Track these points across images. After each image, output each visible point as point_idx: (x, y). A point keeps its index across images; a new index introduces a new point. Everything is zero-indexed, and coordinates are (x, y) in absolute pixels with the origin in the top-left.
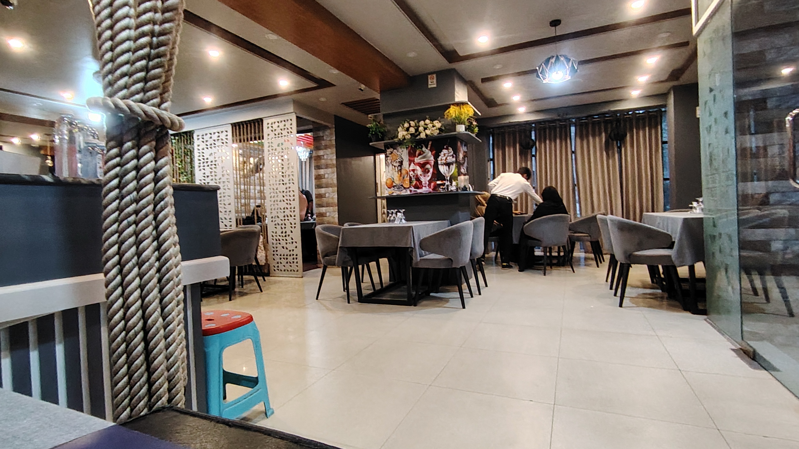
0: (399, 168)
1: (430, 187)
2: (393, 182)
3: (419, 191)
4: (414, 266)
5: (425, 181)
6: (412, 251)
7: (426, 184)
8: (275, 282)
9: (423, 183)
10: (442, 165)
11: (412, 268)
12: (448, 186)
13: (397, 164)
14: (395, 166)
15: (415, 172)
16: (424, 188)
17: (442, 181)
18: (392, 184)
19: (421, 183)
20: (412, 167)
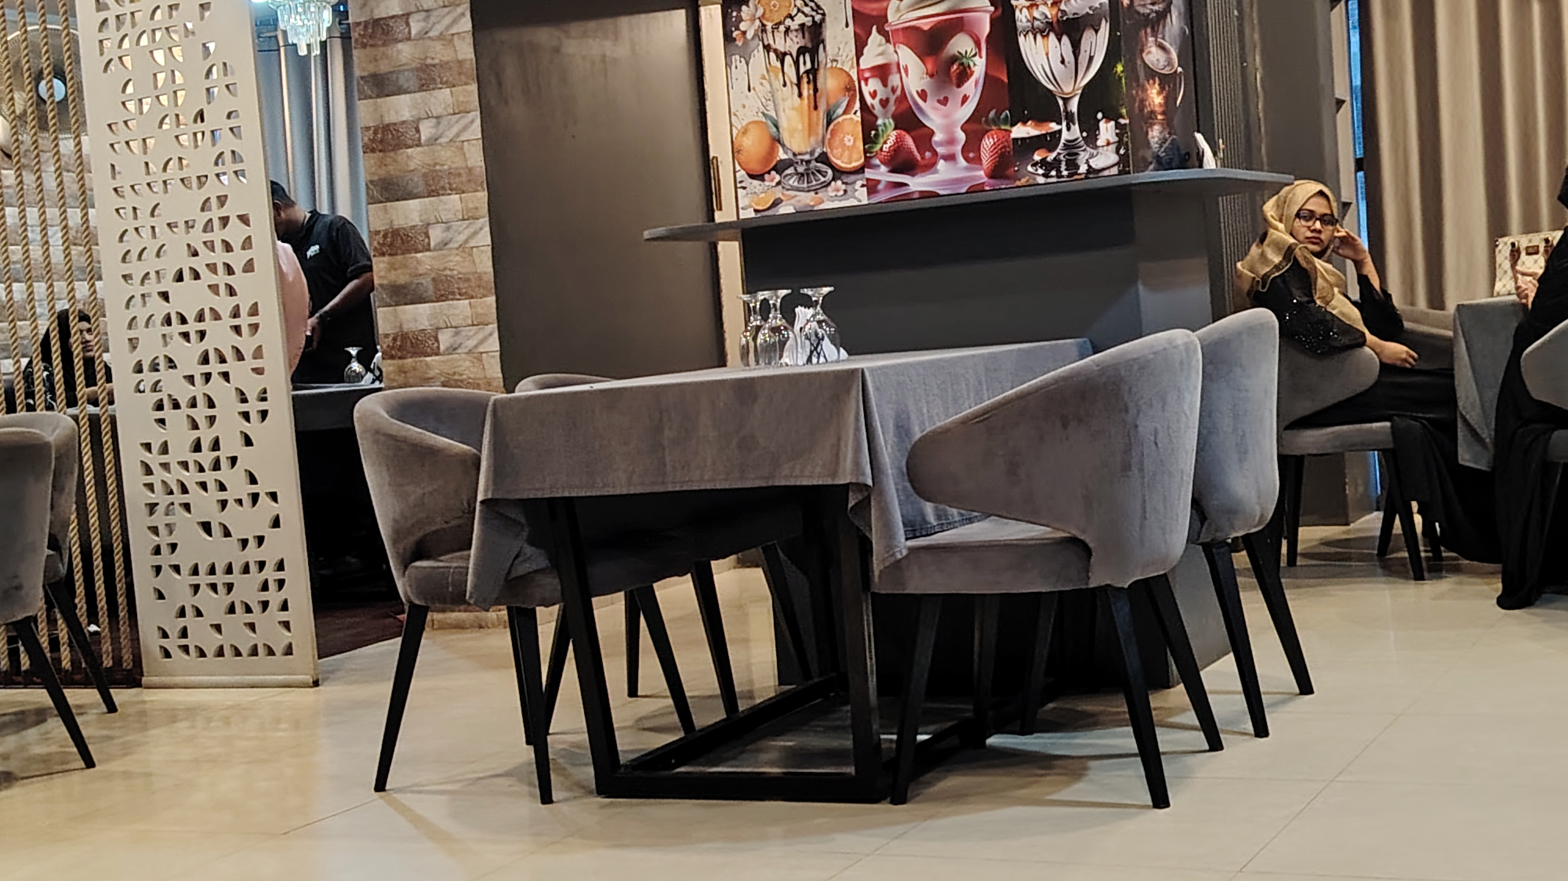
0: (806, 65)
1: (978, 160)
2: (777, 140)
3: (917, 183)
4: (879, 585)
5: (949, 129)
6: (864, 505)
7: (951, 141)
8: (172, 716)
9: (938, 137)
10: (1035, 31)
11: (877, 598)
12: (1071, 146)
13: (793, 44)
14: (781, 56)
15: (894, 80)
16: (941, 164)
17: (1041, 119)
18: (772, 152)
19: (924, 137)
20: (872, 57)
